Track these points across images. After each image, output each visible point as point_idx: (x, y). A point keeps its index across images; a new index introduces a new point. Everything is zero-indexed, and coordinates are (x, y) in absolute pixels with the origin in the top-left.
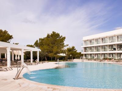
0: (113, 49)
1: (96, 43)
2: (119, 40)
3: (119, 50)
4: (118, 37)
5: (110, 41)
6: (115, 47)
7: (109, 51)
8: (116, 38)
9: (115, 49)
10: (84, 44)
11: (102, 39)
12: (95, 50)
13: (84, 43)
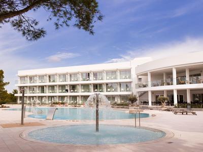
0: (64, 91)
1: (40, 81)
2: (72, 80)
3: (73, 92)
4: (71, 76)
5: (61, 80)
6: (68, 88)
7: (59, 92)
8: (69, 77)
9: (67, 91)
10: (19, 82)
11: (50, 77)
12: (38, 91)
13: (19, 80)
